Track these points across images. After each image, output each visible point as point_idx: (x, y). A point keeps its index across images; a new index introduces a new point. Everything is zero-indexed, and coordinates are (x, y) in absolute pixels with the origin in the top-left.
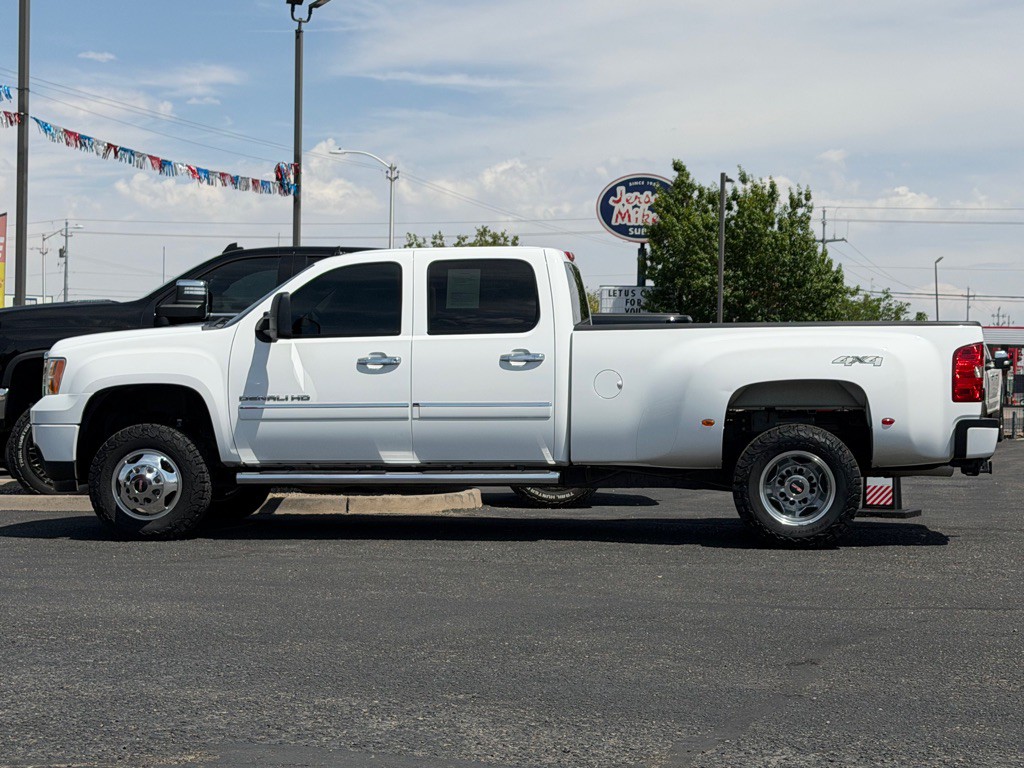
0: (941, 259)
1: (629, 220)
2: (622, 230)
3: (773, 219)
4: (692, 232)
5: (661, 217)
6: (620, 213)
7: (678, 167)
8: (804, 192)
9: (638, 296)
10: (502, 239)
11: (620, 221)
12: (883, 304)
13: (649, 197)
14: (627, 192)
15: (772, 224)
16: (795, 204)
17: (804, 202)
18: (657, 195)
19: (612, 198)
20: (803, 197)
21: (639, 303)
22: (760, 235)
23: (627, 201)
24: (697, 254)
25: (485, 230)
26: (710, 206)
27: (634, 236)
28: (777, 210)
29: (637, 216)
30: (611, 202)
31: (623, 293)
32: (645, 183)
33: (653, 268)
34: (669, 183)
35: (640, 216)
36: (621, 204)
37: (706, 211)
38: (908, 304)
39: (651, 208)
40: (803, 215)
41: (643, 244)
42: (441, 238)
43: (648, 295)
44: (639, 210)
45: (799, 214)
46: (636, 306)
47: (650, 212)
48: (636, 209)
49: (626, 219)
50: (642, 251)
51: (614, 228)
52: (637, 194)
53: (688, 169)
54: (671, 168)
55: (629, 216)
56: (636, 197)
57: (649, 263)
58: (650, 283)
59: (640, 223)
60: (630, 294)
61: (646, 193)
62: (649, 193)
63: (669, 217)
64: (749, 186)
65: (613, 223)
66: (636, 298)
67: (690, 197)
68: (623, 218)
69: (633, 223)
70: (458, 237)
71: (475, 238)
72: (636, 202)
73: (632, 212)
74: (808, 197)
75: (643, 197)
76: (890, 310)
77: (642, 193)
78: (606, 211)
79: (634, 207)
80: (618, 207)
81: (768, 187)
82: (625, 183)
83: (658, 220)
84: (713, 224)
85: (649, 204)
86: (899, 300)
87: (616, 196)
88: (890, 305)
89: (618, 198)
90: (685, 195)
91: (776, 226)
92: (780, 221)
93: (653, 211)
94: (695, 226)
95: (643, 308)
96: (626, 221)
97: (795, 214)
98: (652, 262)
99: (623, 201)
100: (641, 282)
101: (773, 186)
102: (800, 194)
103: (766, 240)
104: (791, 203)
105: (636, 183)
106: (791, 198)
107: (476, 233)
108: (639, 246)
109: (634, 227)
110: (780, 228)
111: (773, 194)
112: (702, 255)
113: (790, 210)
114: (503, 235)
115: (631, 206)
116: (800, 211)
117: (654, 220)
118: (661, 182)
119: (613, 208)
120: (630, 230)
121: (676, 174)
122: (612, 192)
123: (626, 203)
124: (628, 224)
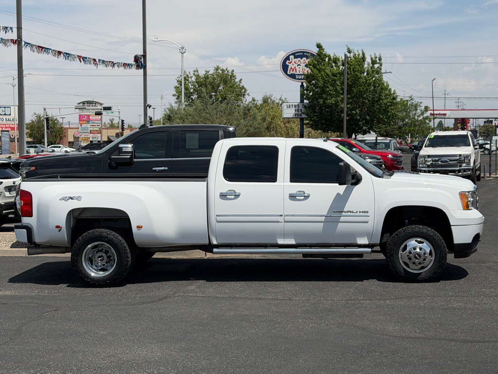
0: (435, 79)
1: (296, 72)
2: (293, 76)
3: (364, 70)
4: (326, 77)
5: (311, 70)
6: (291, 68)
7: (319, 46)
8: (378, 57)
9: (301, 107)
10: (226, 71)
11: (291, 72)
12: (409, 103)
13: (305, 61)
14: (295, 58)
15: (364, 73)
16: (374, 62)
17: (378, 61)
18: (309, 60)
19: (288, 61)
20: (377, 59)
21: (301, 111)
22: (358, 78)
23: (295, 62)
24: (328, 88)
25: (218, 68)
26: (334, 64)
27: (298, 79)
28: (366, 66)
29: (300, 69)
30: (287, 63)
31: (293, 106)
32: (303, 54)
33: (308, 95)
34: (315, 54)
35: (301, 69)
36: (292, 64)
37: (332, 67)
38: (421, 103)
39: (306, 66)
40: (378, 67)
41: (302, 83)
42: (197, 71)
43: (305, 107)
44: (300, 67)
45: (376, 67)
46: (300, 112)
47: (306, 68)
48: (299, 66)
49: (294, 71)
50: (302, 86)
51: (289, 75)
52: (300, 59)
53: (323, 47)
54: (316, 47)
55: (296, 70)
56: (299, 61)
57: (305, 92)
58: (305, 101)
59: (301, 73)
60: (297, 107)
61: (304, 58)
62: (305, 58)
63: (315, 70)
64: (352, 55)
65: (288, 73)
66: (300, 109)
67: (325, 60)
68: (293, 71)
69: (298, 73)
70: (206, 71)
71: (213, 71)
72: (299, 63)
73: (297, 68)
74: (380, 59)
75: (302, 61)
76: (413, 105)
77: (302, 59)
78: (285, 68)
79: (298, 65)
80: (290, 66)
81: (361, 55)
82: (293, 54)
83: (310, 71)
84: (336, 74)
85: (305, 64)
86: (417, 100)
87: (289, 60)
88: (413, 103)
89: (290, 62)
90: (322, 59)
91: (365, 74)
92: (368, 71)
93: (307, 67)
94: (327, 75)
95: (303, 113)
96: (294, 72)
97: (374, 67)
98: (307, 92)
99: (293, 62)
100: (302, 101)
101: (363, 54)
102: (376, 58)
103: (361, 81)
104: (372, 62)
105: (299, 54)
106: (372, 59)
107: (214, 69)
108: (300, 84)
109: (298, 75)
110: (368, 74)
111: (364, 59)
112: (331, 88)
113: (371, 65)
114: (227, 69)
115: (296, 65)
116: (376, 66)
117: (307, 71)
118: (311, 53)
119: (288, 66)
120: (296, 76)
121: (318, 49)
122: (287, 58)
123: (294, 64)
124: (295, 73)
